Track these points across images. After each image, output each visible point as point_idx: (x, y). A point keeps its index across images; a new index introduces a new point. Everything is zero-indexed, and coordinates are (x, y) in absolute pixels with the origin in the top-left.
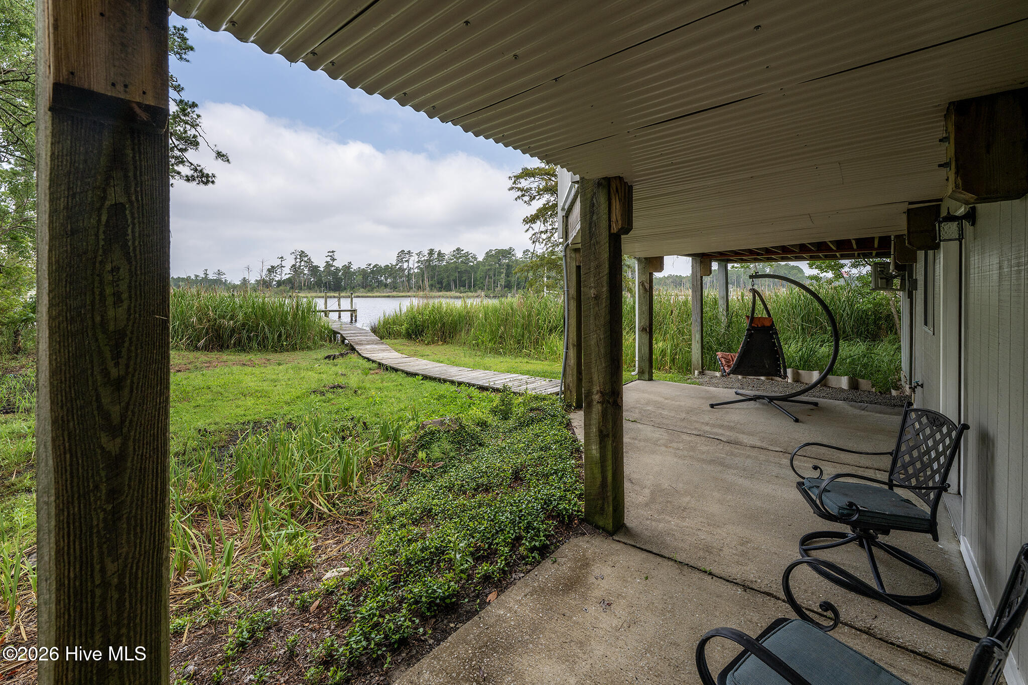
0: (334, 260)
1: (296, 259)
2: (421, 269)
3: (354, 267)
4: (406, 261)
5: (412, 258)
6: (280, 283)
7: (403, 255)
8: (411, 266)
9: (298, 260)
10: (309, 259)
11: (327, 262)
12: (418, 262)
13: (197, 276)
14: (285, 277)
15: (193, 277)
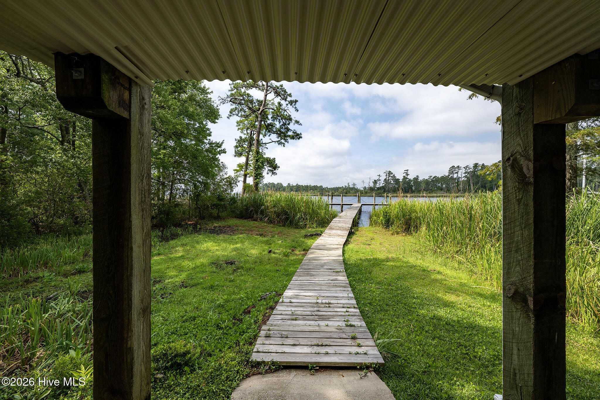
0: (408, 175)
1: (386, 175)
2: (468, 178)
3: (420, 179)
4: (456, 173)
5: (460, 171)
6: (378, 189)
7: (453, 169)
8: (459, 176)
9: (388, 176)
10: (394, 175)
11: (404, 176)
12: (465, 173)
13: (345, 186)
14: (381, 185)
15: (344, 187)
